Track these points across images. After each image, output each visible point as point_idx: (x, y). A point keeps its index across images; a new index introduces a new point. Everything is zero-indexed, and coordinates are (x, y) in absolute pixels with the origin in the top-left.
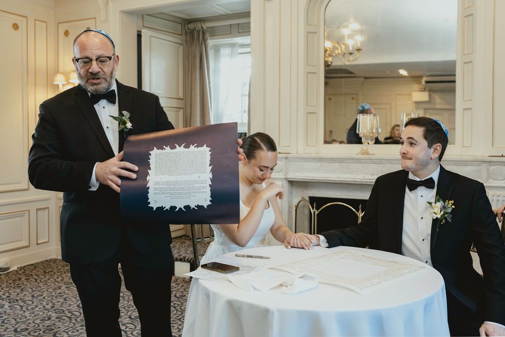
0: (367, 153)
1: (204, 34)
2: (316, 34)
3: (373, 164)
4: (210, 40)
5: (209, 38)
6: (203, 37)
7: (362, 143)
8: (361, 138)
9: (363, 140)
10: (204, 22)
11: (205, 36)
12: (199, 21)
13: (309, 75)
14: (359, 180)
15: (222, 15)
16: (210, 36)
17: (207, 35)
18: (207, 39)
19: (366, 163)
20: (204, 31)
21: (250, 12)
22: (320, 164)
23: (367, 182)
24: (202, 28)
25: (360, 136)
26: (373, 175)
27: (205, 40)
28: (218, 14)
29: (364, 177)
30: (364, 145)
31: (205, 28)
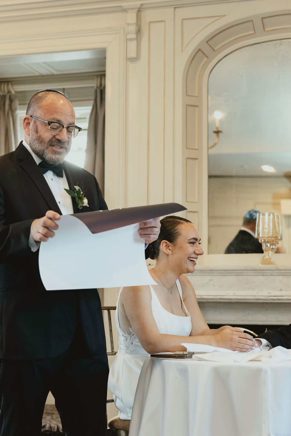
0: (270, 263)
1: (11, 101)
2: (197, 108)
3: (282, 277)
4: (20, 110)
5: (18, 106)
6: (10, 105)
7: (262, 252)
8: (260, 245)
9: (264, 247)
10: (12, 84)
11: (13, 104)
12: (5, 82)
13: (189, 161)
14: (263, 298)
15: (42, 76)
16: (20, 104)
17: (16, 103)
18: (16, 109)
19: (272, 275)
20: (12, 98)
21: (105, 71)
22: (209, 278)
23: (274, 300)
24: (9, 92)
25: (260, 241)
26: (281, 290)
27: (12, 110)
28: (37, 74)
29: (269, 293)
30: (264, 254)
31: (13, 92)
